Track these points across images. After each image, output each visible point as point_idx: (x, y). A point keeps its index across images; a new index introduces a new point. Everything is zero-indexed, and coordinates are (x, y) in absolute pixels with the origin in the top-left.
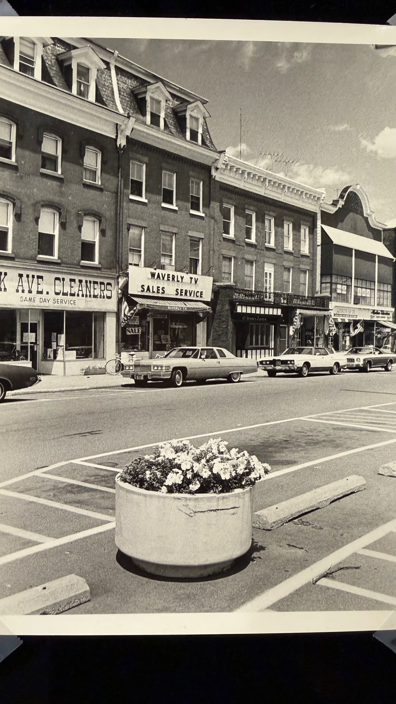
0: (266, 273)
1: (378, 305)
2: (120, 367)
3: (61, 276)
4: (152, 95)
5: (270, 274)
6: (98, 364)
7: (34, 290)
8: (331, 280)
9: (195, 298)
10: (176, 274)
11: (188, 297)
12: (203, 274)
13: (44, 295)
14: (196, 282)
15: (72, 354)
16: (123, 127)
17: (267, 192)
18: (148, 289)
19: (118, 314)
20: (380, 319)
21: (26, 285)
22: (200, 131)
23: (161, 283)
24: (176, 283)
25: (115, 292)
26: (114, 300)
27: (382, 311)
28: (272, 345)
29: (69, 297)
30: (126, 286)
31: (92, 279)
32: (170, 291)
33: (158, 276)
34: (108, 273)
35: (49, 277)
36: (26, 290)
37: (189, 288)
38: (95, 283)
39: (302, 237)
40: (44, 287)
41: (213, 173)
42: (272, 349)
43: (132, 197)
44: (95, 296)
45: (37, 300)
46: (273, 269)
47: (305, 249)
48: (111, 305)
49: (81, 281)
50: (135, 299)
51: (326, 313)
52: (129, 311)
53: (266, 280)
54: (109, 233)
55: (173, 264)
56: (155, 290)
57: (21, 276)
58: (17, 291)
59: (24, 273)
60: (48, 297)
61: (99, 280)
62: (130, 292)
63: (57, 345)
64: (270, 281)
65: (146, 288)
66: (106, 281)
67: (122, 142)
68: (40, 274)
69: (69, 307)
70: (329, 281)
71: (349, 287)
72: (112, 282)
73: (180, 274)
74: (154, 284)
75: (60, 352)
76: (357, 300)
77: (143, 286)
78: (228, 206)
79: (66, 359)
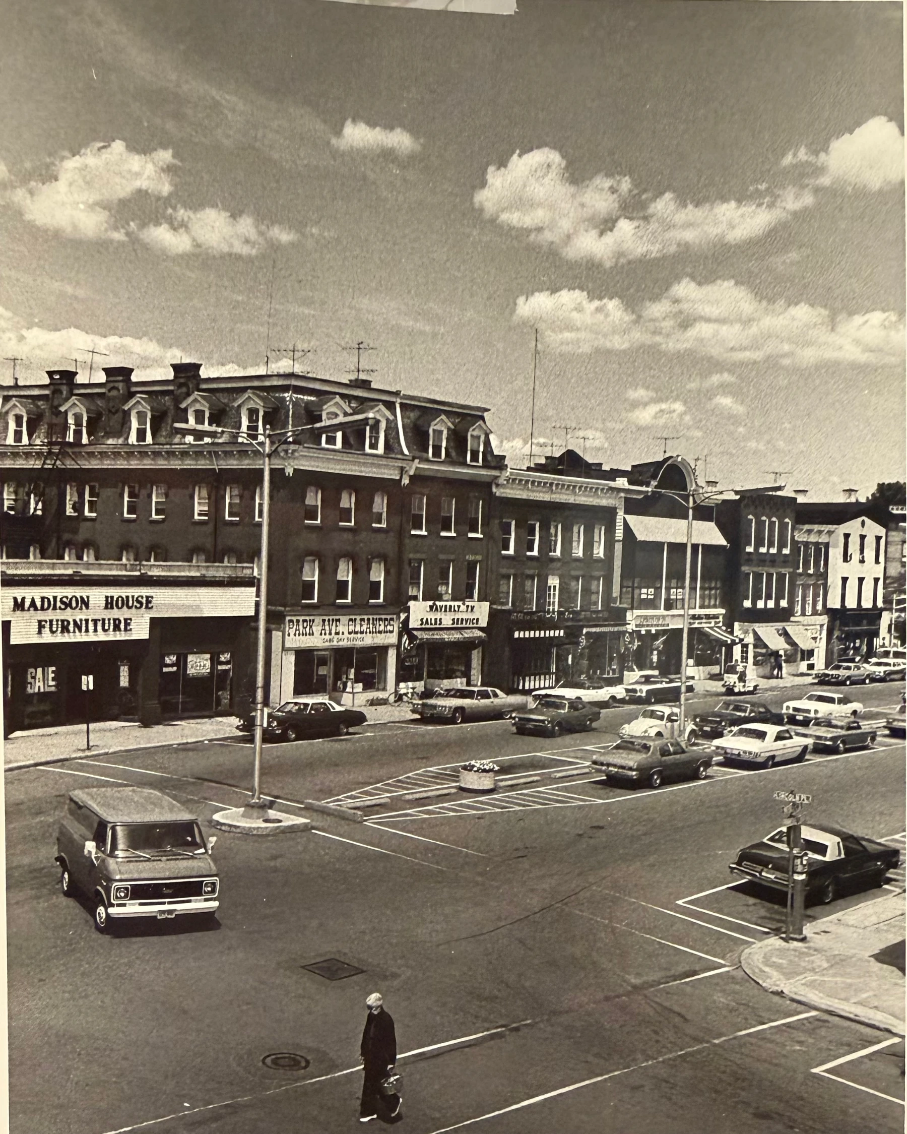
0: (550, 587)
1: (701, 607)
2: (399, 698)
3: (353, 617)
4: (435, 428)
5: (555, 587)
6: (381, 695)
7: (333, 632)
8: (633, 583)
9: (471, 625)
10: (452, 603)
11: (464, 625)
12: (479, 600)
13: (340, 636)
14: (472, 610)
15: (359, 687)
16: (407, 468)
17: (554, 496)
18: (427, 622)
19: (398, 647)
20: (703, 625)
21: (327, 628)
22: (481, 449)
23: (438, 615)
24: (453, 613)
25: (396, 627)
26: (395, 634)
27: (706, 615)
28: (553, 668)
29: (359, 635)
30: (407, 619)
31: (378, 617)
32: (447, 621)
33: (437, 609)
34: (391, 609)
35: (344, 619)
36: (328, 632)
37: (465, 616)
38: (380, 619)
39: (596, 538)
40: (341, 629)
41: (494, 490)
42: (553, 673)
43: (413, 532)
44: (380, 632)
45: (335, 640)
46: (558, 581)
47: (599, 551)
48: (393, 639)
49: (368, 619)
50: (415, 633)
51: (621, 629)
52: (409, 644)
53: (550, 595)
54: (392, 571)
55: (450, 591)
56: (433, 622)
57: (324, 621)
58: (321, 634)
59: (327, 618)
60: (343, 637)
61: (383, 617)
62: (411, 627)
63: (347, 678)
64: (554, 595)
65: (424, 621)
66: (389, 617)
67: (406, 481)
68: (337, 617)
69: (359, 644)
70: (630, 584)
71: (658, 589)
72: (395, 617)
73: (457, 603)
74: (432, 616)
75: (349, 684)
76: (669, 605)
77: (422, 620)
78: (509, 521)
79: (355, 691)
